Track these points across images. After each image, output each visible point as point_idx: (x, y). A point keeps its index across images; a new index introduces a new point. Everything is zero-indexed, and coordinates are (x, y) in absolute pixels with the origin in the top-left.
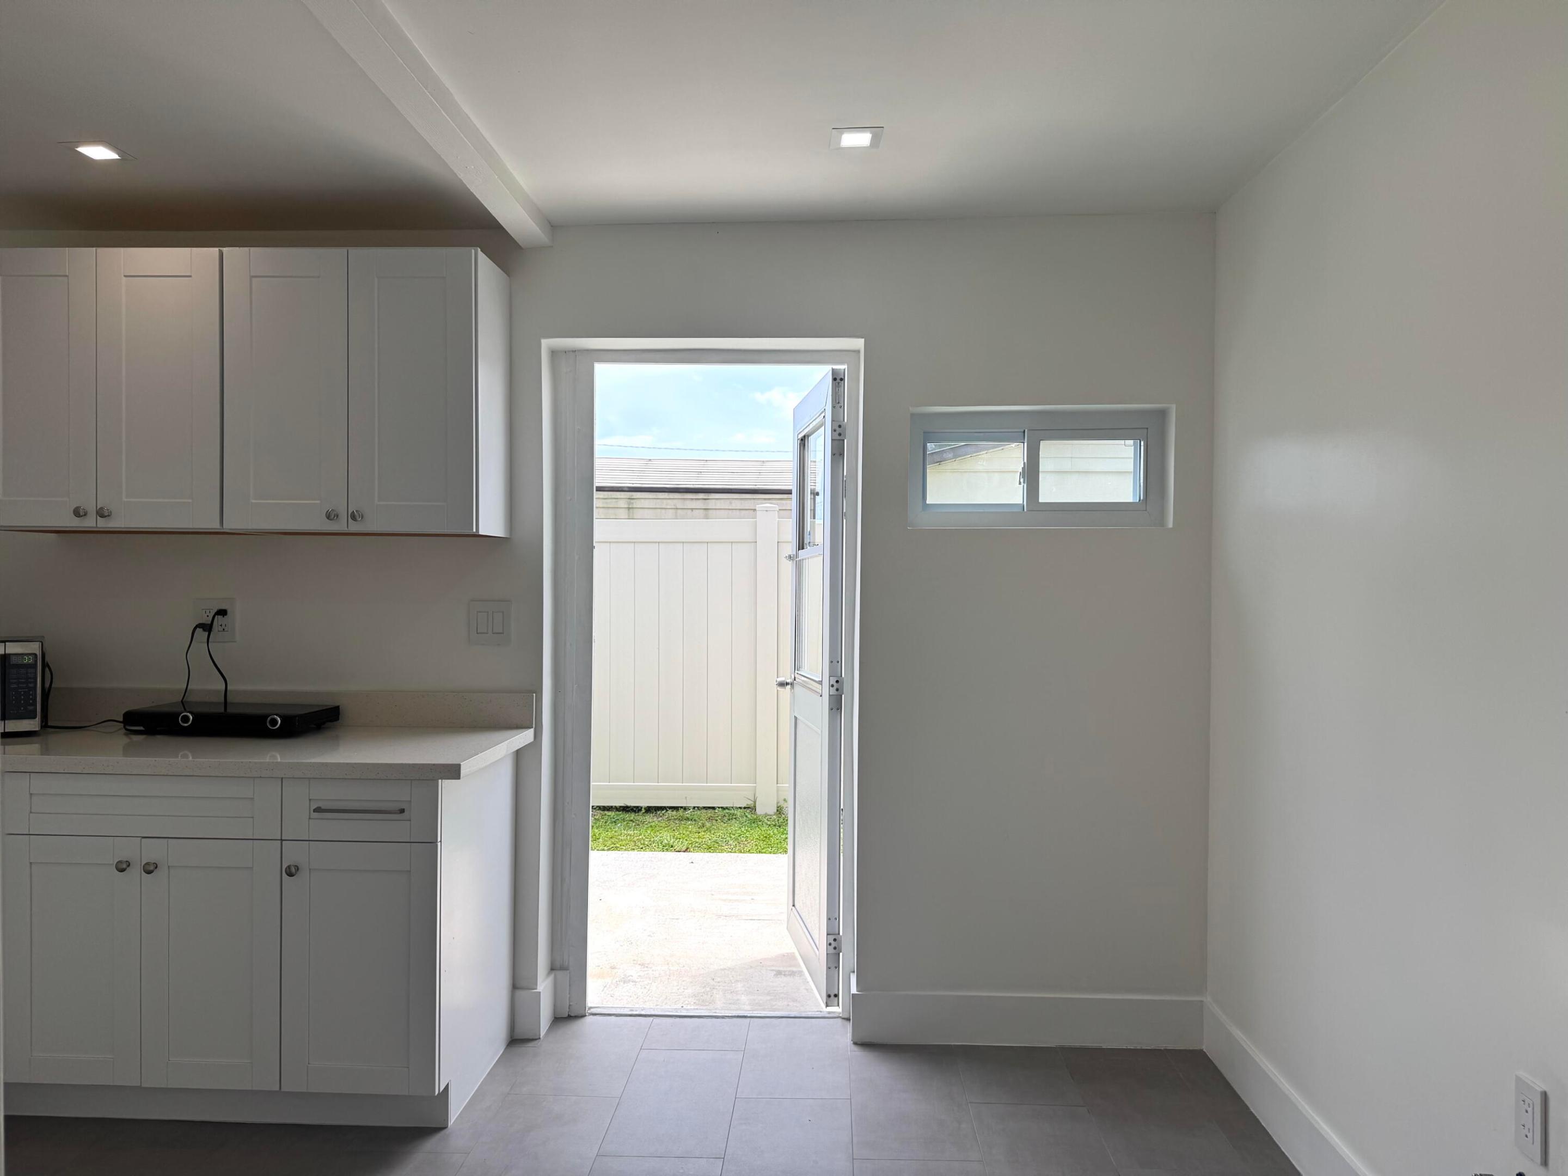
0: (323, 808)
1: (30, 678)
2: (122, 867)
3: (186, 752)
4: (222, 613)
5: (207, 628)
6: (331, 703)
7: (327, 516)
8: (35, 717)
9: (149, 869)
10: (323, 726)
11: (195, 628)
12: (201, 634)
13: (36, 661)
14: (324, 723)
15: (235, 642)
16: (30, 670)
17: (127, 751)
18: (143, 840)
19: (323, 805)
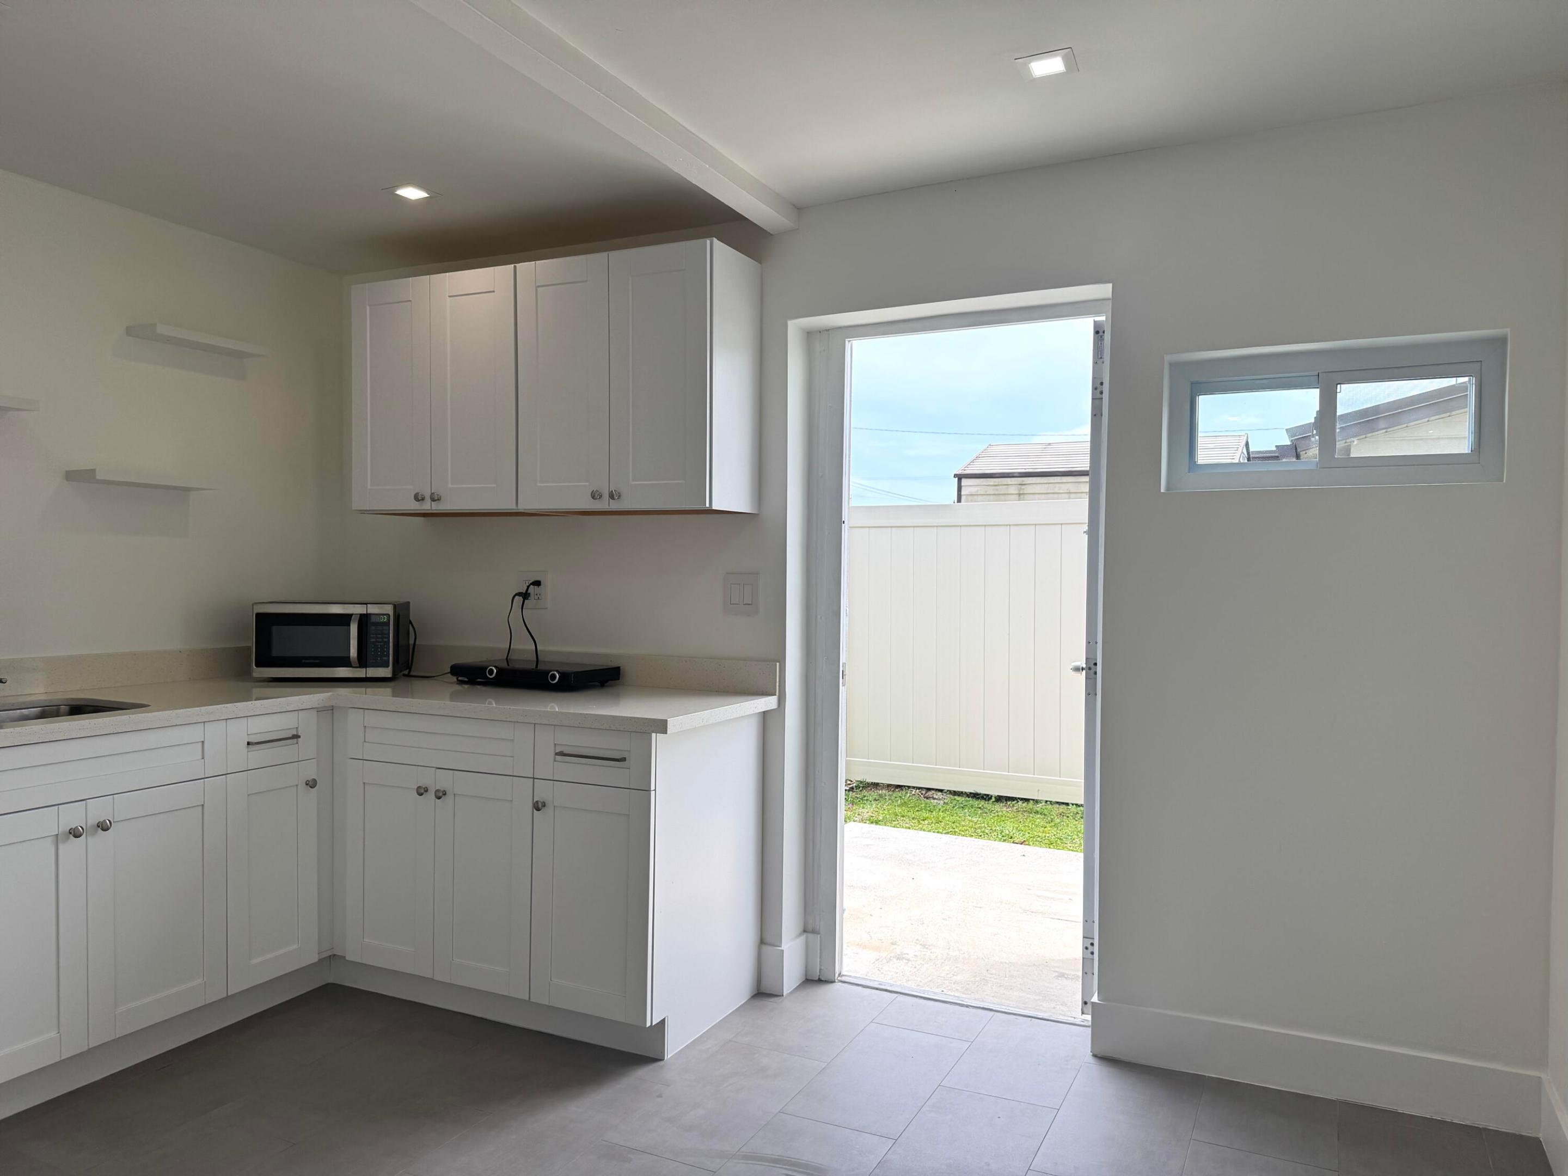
0: (565, 752)
1: (385, 634)
2: (421, 791)
3: (490, 700)
4: (537, 583)
5: (525, 596)
6: (615, 665)
7: (593, 495)
8: (388, 666)
9: (440, 794)
10: (606, 684)
11: (516, 595)
12: (519, 600)
13: (389, 621)
14: (607, 681)
15: (546, 608)
16: (385, 628)
17: (454, 697)
18: (438, 770)
19: (567, 750)
